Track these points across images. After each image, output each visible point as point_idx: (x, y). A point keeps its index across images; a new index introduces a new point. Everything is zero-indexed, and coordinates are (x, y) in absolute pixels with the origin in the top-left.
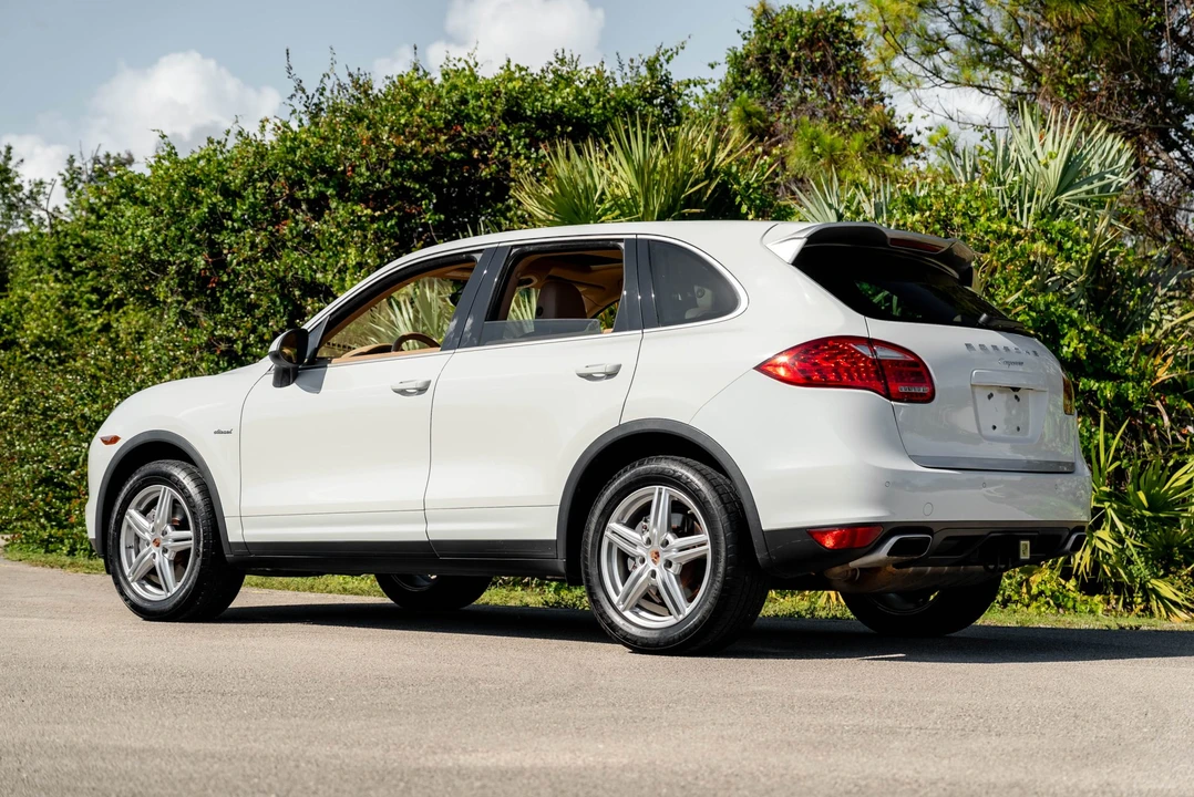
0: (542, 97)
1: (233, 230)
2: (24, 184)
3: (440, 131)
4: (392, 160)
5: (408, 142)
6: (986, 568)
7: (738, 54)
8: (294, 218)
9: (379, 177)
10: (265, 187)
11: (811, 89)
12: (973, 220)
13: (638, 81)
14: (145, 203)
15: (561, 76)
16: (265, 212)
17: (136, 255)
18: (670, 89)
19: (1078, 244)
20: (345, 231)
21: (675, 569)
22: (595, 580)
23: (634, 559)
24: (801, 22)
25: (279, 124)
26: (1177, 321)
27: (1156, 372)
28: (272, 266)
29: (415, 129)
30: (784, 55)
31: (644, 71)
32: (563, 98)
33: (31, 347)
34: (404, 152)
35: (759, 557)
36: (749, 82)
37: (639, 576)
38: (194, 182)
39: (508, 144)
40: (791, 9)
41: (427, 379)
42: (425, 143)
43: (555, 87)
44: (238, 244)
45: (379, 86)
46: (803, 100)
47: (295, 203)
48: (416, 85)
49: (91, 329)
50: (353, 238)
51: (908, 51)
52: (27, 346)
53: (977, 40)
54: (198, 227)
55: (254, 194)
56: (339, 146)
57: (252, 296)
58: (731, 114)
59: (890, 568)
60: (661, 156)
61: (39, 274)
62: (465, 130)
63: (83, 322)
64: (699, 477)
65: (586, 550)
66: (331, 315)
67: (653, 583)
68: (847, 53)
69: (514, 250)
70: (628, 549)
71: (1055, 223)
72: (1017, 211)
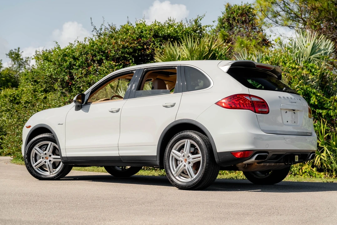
0: (164, 30)
1: (76, 69)
2: (23, 58)
3: (135, 40)
4: (122, 49)
5: (126, 43)
6: (285, 164)
7: (221, 18)
8: (93, 65)
9: (118, 53)
10: (85, 57)
11: (242, 28)
12: (285, 64)
13: (192, 26)
14: (51, 61)
15: (170, 25)
16: (85, 64)
17: (49, 76)
18: (201, 28)
19: (316, 70)
20: (108, 69)
21: (191, 164)
22: (168, 167)
23: (179, 161)
24: (239, 9)
25: (90, 39)
28: (87, 79)
29: (128, 40)
30: (234, 18)
31: (194, 23)
32: (170, 31)
33: (24, 104)
34: (125, 46)
35: (216, 160)
36: (224, 26)
37: (181, 166)
38: (65, 55)
39: (154, 44)
40: (236, 5)
41: (119, 108)
42: (131, 44)
43: (168, 28)
44: (77, 73)
45: (118, 28)
46: (239, 31)
47: (94, 61)
48: (128, 28)
49: (41, 98)
50: (110, 71)
51: (268, 16)
52: (23, 103)
53: (288, 13)
54: (66, 68)
55: (82, 59)
56: (106, 45)
57: (81, 88)
58: (219, 35)
59: (256, 164)
60: (196, 46)
61: (27, 83)
62: (142, 40)
63: (39, 96)
64: (199, 137)
65: (165, 158)
66: (92, 89)
67: (185, 168)
68: (252, 18)
69: (145, 70)
70: (178, 158)
71: (309, 64)
72: (298, 61)
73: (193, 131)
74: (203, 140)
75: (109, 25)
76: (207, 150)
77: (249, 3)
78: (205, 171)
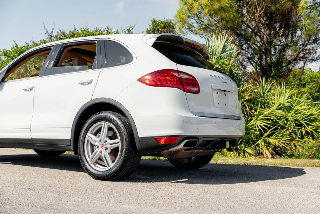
7: (148, 30)
15: (108, 32)
19: (226, 66)
21: (109, 151)
22: (82, 153)
23: (95, 146)
24: (162, 23)
26: (246, 87)
27: (245, 97)
35: (137, 146)
37: (97, 152)
40: (160, 20)
41: (33, 86)
45: (67, 33)
48: (75, 33)
59: (183, 151)
64: (118, 119)
65: (80, 142)
66: (8, 67)
67: (101, 155)
68: (172, 30)
69: (63, 45)
70: (94, 143)
71: (221, 60)
72: (212, 58)
73: (112, 112)
74: (123, 123)
75: (60, 30)
76: (126, 135)
77: (170, 19)
78: (124, 160)
